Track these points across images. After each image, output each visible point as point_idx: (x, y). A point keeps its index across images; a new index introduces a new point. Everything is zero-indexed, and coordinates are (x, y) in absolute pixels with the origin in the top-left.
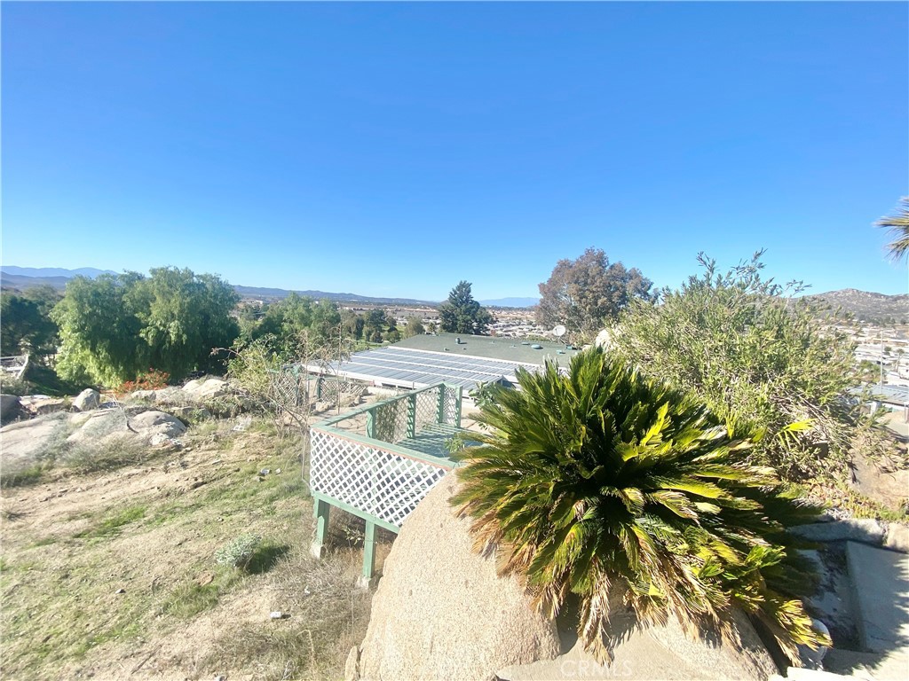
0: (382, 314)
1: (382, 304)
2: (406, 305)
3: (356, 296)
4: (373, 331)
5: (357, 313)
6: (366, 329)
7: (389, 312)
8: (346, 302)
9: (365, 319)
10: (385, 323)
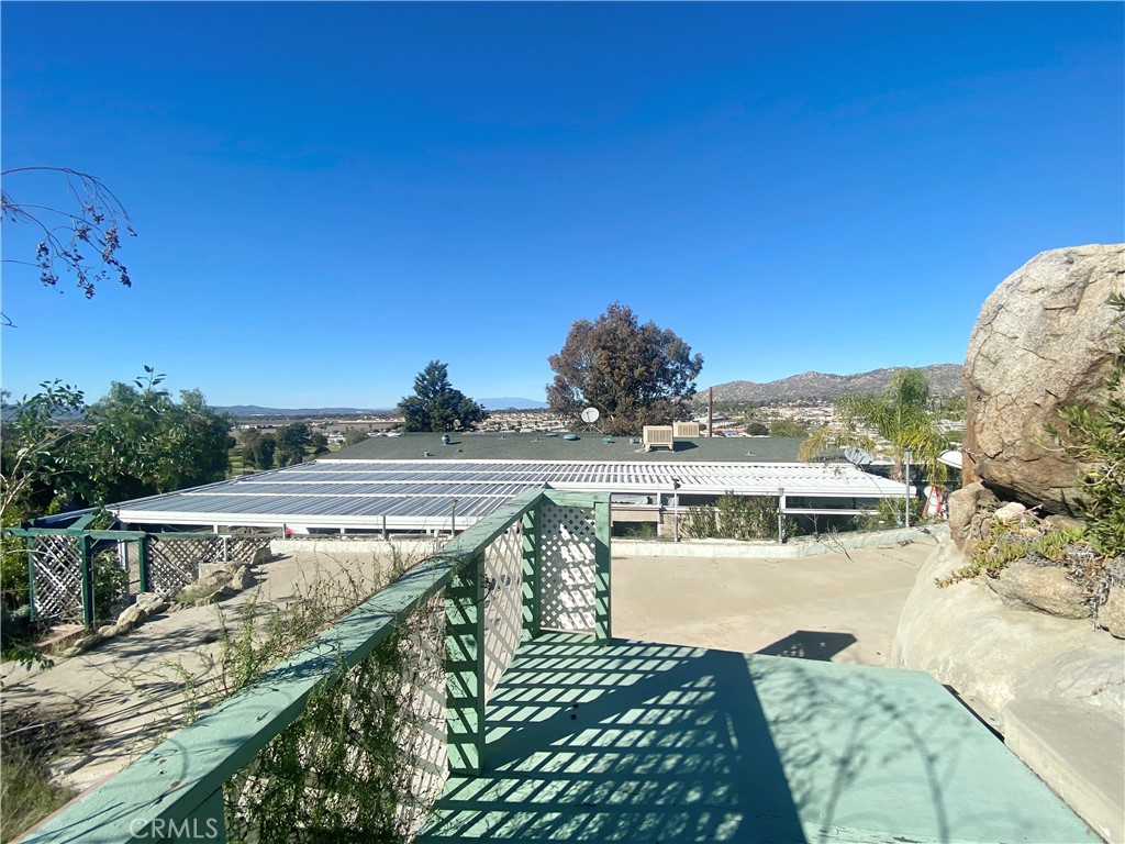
0: (303, 429)
1: (302, 418)
2: (341, 417)
3: (260, 409)
4: (290, 456)
5: (264, 432)
6: (278, 453)
7: (315, 426)
8: (245, 418)
9: (276, 439)
10: (308, 443)
